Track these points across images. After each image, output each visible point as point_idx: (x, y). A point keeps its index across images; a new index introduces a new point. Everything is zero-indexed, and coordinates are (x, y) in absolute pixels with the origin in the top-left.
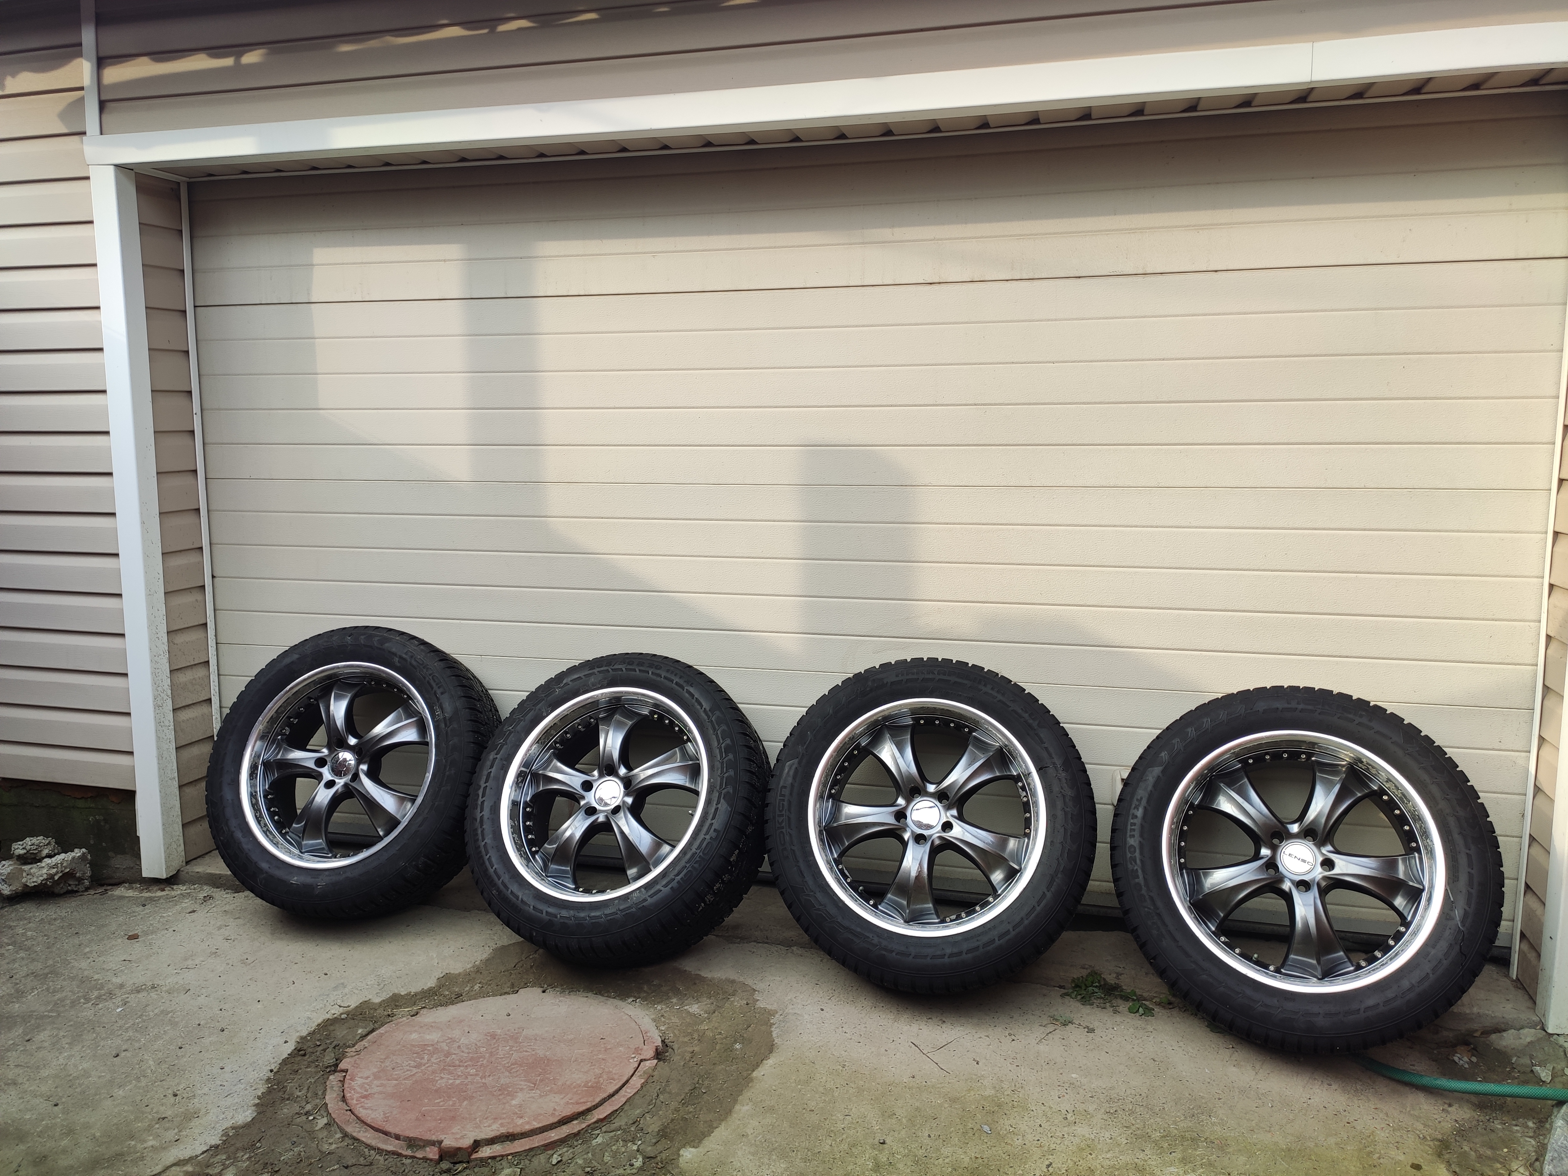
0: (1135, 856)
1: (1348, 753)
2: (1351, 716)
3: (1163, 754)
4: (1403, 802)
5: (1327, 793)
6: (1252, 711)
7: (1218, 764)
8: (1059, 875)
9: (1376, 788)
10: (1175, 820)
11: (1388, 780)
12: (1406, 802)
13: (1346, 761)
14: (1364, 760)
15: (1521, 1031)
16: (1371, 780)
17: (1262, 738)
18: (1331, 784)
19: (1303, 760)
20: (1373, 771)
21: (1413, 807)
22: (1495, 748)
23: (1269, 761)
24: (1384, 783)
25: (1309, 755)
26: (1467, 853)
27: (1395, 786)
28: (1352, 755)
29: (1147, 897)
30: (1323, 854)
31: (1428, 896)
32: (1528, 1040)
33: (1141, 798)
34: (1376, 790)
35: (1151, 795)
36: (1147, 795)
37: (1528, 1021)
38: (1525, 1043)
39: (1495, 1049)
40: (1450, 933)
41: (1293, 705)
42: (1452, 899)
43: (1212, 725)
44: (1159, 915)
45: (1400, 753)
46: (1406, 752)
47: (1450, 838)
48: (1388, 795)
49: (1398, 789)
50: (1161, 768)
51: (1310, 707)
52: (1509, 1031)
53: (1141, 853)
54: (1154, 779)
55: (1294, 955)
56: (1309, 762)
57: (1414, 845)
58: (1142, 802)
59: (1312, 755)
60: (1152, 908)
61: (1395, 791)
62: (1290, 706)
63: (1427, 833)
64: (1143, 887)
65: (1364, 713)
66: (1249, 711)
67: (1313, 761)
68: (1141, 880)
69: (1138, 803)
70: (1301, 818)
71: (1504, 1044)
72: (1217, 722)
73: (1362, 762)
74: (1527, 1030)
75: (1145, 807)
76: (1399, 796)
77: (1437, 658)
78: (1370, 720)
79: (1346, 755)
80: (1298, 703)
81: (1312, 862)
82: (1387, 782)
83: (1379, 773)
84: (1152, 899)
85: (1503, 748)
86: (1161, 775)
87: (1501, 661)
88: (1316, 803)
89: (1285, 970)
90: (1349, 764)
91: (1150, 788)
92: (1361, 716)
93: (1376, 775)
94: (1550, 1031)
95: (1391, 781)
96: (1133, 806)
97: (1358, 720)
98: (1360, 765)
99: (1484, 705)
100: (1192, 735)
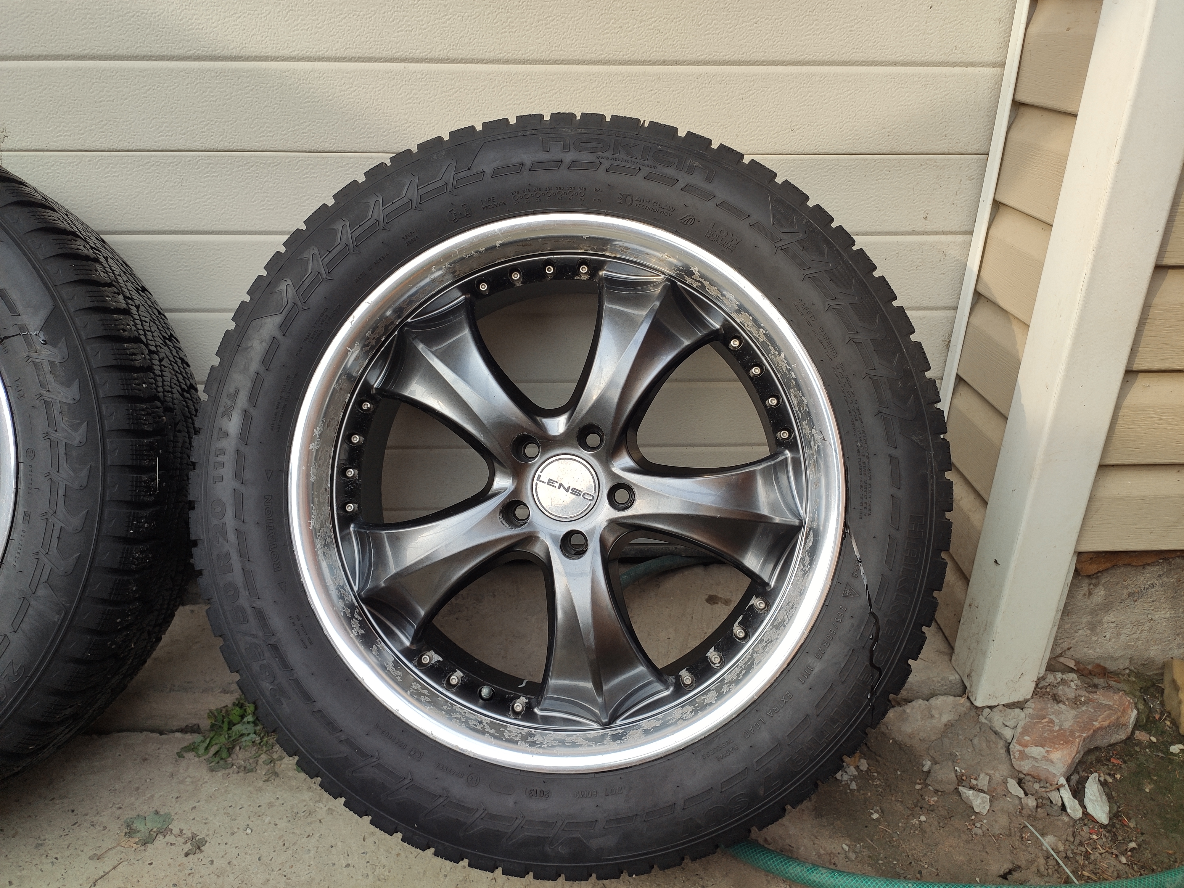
0: (225, 525)
1: (665, 256)
2: (670, 172)
3: (282, 287)
4: (769, 352)
5: (623, 342)
6: (469, 173)
7: (410, 301)
8: (41, 592)
9: (718, 326)
10: (317, 432)
11: (741, 309)
12: (773, 351)
13: (663, 273)
14: (695, 269)
15: (933, 701)
16: (707, 309)
17: (493, 236)
18: (632, 324)
19: (585, 278)
20: (713, 292)
21: (787, 363)
22: (917, 229)
23: (519, 284)
24: (733, 315)
25: (595, 267)
26: (890, 456)
27: (755, 320)
28: (675, 261)
29: (249, 611)
30: (614, 476)
31: (810, 542)
32: (945, 719)
33: (237, 392)
34: (718, 330)
35: (257, 380)
36: (249, 385)
37: (942, 682)
38: (941, 726)
39: (895, 742)
40: (853, 626)
41: (555, 153)
42: (857, 554)
43: (386, 212)
44: (275, 648)
45: (765, 247)
46: (779, 244)
47: (858, 424)
48: (739, 337)
49: (758, 326)
50: (277, 319)
51: (588, 157)
52: (914, 703)
53: (239, 515)
54: (264, 344)
55: (559, 676)
56: (597, 280)
57: (784, 435)
58: (238, 401)
59: (600, 265)
60: (260, 634)
61: (753, 329)
62: (546, 157)
63: (813, 416)
64: (242, 590)
65: (696, 163)
66: (463, 174)
67: (601, 278)
68: (237, 576)
69: (229, 403)
70: (572, 405)
71: (909, 730)
72: (398, 204)
73: (691, 274)
74: (941, 698)
75: (245, 413)
76: (761, 339)
77: (836, 58)
78: (709, 179)
79: (661, 260)
80: (565, 149)
81: (592, 494)
82: (738, 312)
83: (723, 295)
84: (261, 615)
85: (929, 228)
86: (278, 335)
87: (943, 58)
88: (601, 369)
89: (541, 710)
90: (668, 280)
91: (255, 366)
92: (691, 170)
93: (717, 298)
94: (979, 703)
95: (746, 311)
96: (221, 410)
97: (684, 179)
98: (689, 280)
99: (907, 149)
100: (344, 237)
